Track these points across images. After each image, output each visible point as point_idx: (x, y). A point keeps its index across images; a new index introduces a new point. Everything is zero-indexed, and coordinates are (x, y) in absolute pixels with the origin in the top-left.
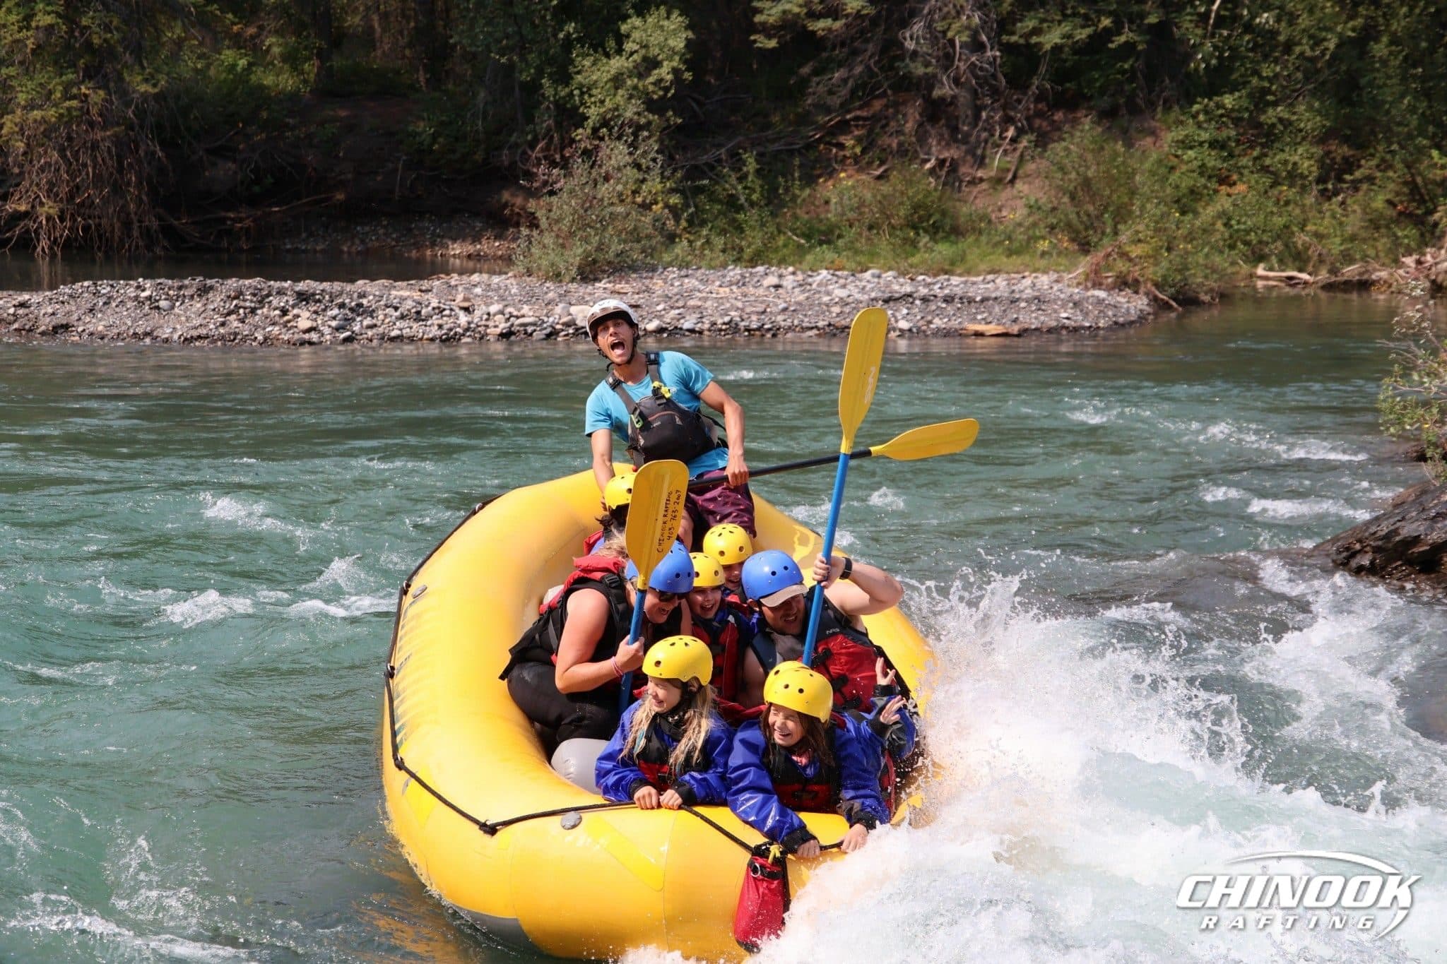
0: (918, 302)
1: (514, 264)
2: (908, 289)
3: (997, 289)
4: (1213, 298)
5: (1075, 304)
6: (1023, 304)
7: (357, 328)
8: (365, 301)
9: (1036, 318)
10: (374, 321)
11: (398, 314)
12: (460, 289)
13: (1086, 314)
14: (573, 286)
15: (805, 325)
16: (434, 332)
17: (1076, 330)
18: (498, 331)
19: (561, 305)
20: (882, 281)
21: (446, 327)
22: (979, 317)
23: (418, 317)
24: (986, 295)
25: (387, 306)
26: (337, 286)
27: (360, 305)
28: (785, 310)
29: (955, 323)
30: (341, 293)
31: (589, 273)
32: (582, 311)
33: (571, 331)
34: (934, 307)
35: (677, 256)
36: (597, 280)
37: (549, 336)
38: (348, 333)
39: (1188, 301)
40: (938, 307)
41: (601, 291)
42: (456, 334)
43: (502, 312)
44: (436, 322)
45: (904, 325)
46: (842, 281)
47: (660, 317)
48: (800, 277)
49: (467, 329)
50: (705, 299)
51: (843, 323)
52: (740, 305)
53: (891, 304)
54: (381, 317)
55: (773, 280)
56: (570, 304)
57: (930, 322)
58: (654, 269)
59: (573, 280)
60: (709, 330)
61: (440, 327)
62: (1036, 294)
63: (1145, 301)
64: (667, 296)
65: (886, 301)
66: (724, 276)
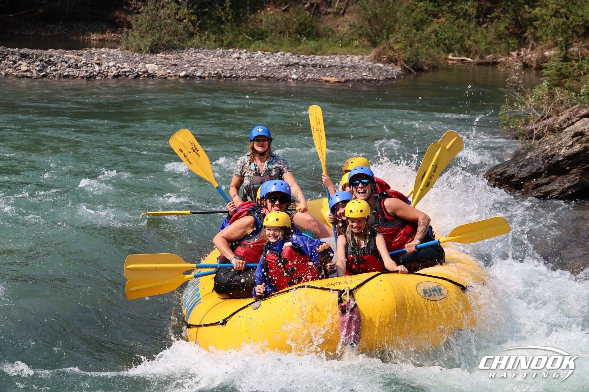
0: (301, 67)
1: (120, 44)
2: (296, 61)
3: (336, 62)
4: (429, 68)
5: (370, 69)
6: (347, 69)
7: (48, 71)
8: (52, 59)
9: (352, 75)
10: (56, 68)
11: (67, 65)
12: (96, 54)
13: (374, 74)
14: (148, 55)
15: (250, 75)
16: (84, 74)
17: (369, 81)
18: (113, 74)
19: (141, 64)
20: (285, 57)
21: (89, 72)
22: (328, 74)
23: (76, 66)
24: (331, 64)
25: (62, 61)
26: (39, 51)
27: (50, 61)
28: (242, 68)
29: (317, 77)
30: (41, 55)
31: (154, 49)
32: (151, 66)
33: (146, 75)
34: (307, 69)
35: (194, 44)
36: (158, 53)
37: (136, 77)
38: (44, 73)
39: (419, 69)
40: (310, 69)
41: (160, 58)
42: (94, 75)
43: (115, 66)
44: (85, 69)
45: (294, 76)
46: (267, 56)
47: (186, 70)
48: (249, 54)
49: (99, 73)
50: (206, 63)
51: (267, 75)
52: (222, 66)
53: (289, 67)
54: (59, 66)
55: (236, 55)
56: (146, 63)
57: (306, 76)
58: (183, 48)
59: (147, 52)
60: (208, 77)
61: (87, 71)
62: (353, 64)
63: (400, 69)
64: (189, 61)
65: (287, 66)
66: (215, 53)
